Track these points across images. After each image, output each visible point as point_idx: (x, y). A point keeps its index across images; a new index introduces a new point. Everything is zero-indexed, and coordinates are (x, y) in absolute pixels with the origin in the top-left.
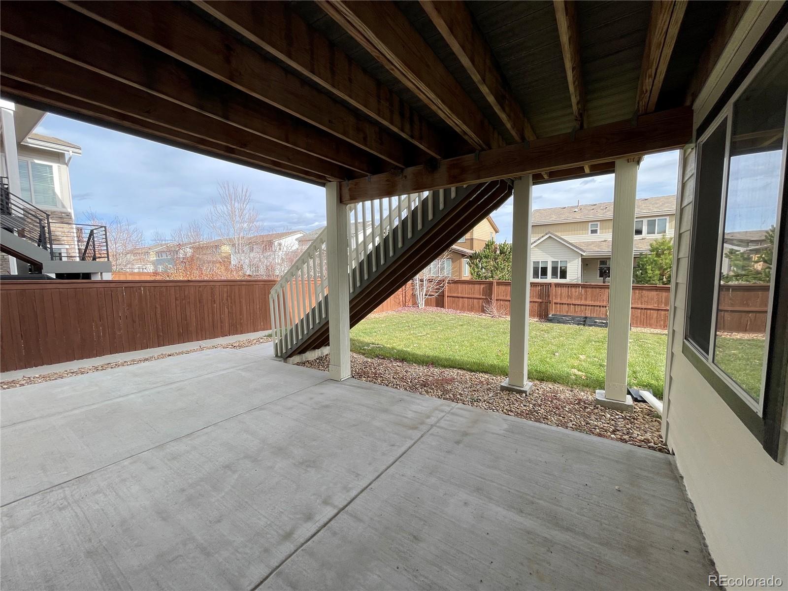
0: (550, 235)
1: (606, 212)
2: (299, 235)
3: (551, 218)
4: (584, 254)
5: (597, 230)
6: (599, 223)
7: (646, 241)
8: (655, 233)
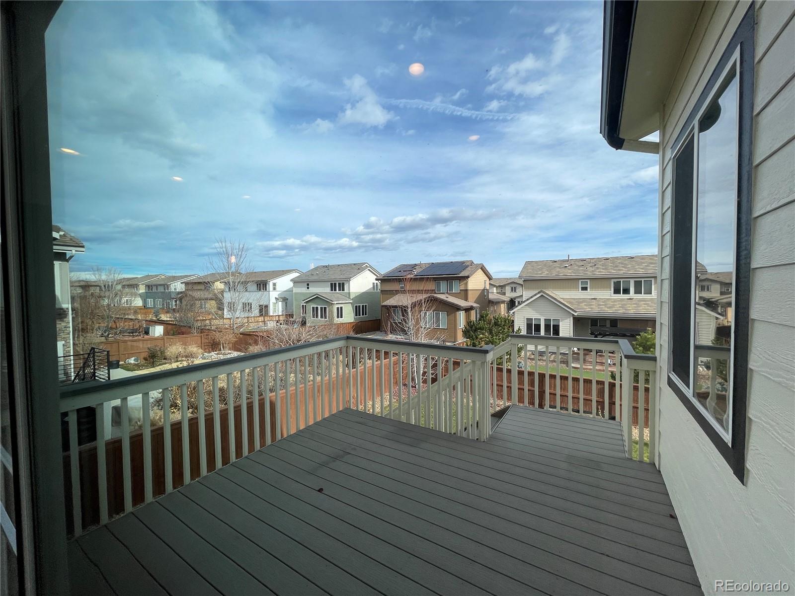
0: (542, 294)
1: (595, 270)
2: (294, 275)
3: (543, 272)
4: (576, 314)
5: (587, 287)
6: (588, 281)
7: (634, 301)
8: (641, 294)
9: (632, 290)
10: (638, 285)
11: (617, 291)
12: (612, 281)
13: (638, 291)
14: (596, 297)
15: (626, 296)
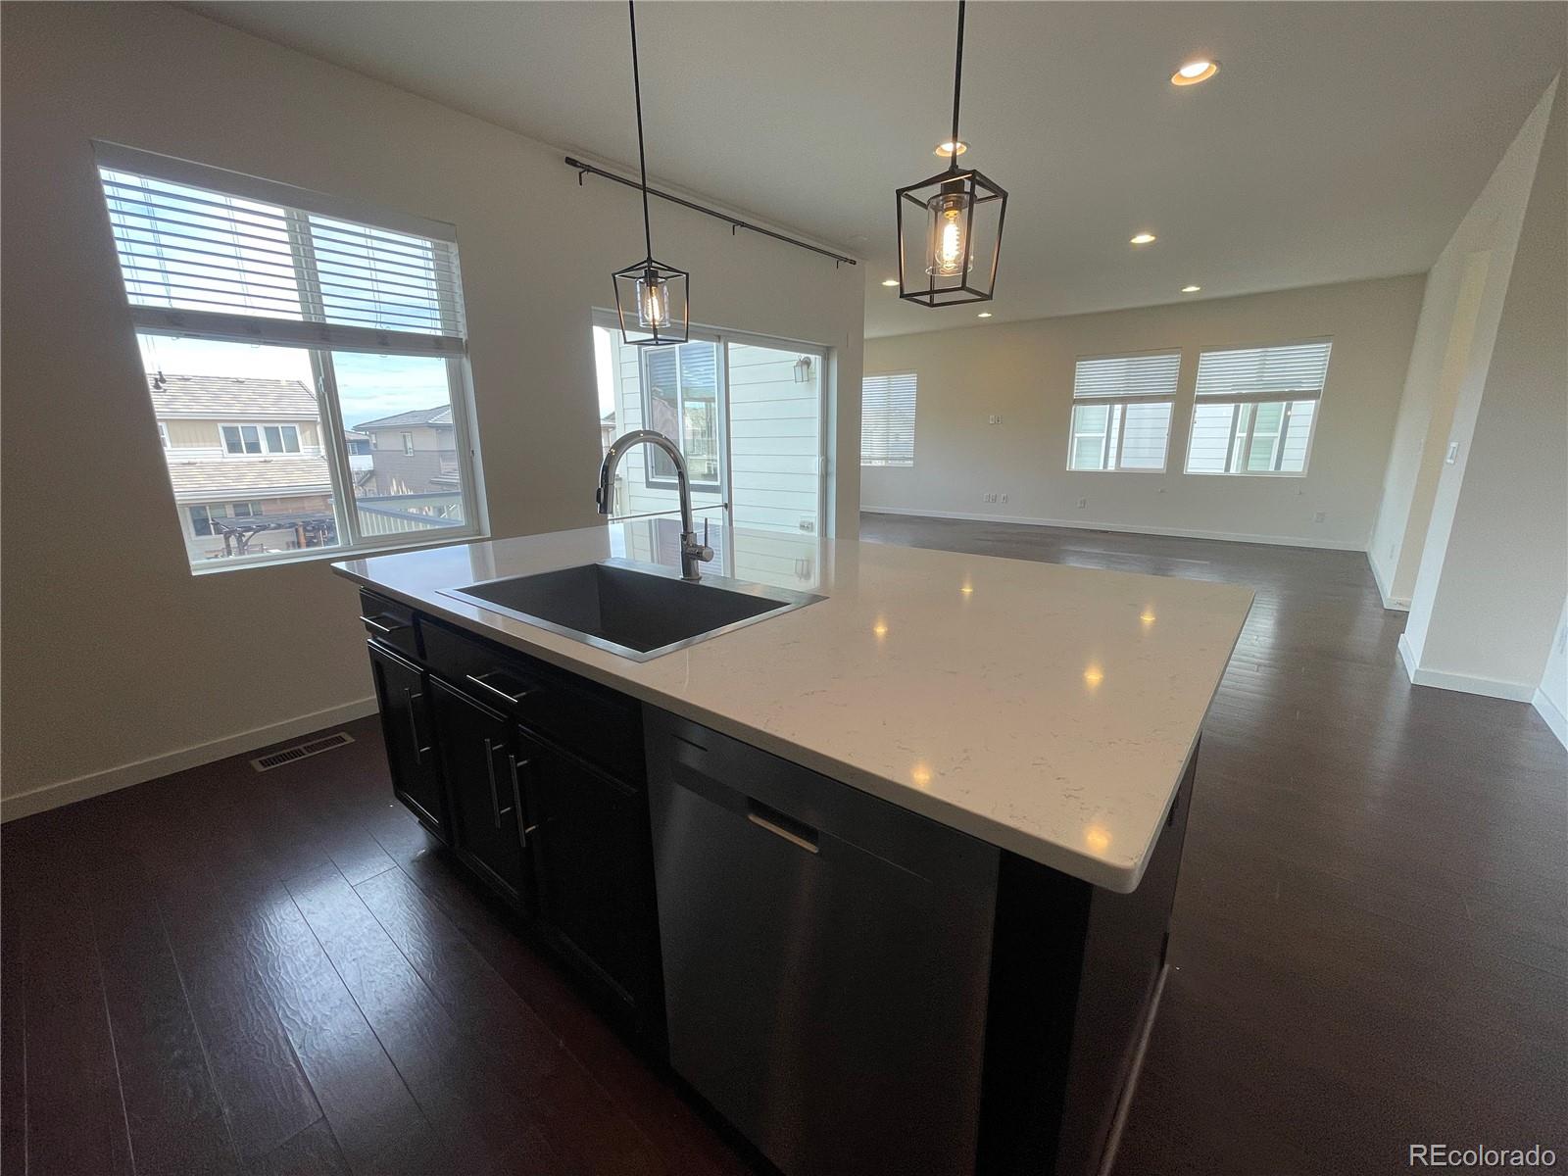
9: (264, 445)
10: (272, 434)
11: (234, 447)
12: (220, 426)
13: (275, 447)
14: (192, 461)
15: (254, 457)
